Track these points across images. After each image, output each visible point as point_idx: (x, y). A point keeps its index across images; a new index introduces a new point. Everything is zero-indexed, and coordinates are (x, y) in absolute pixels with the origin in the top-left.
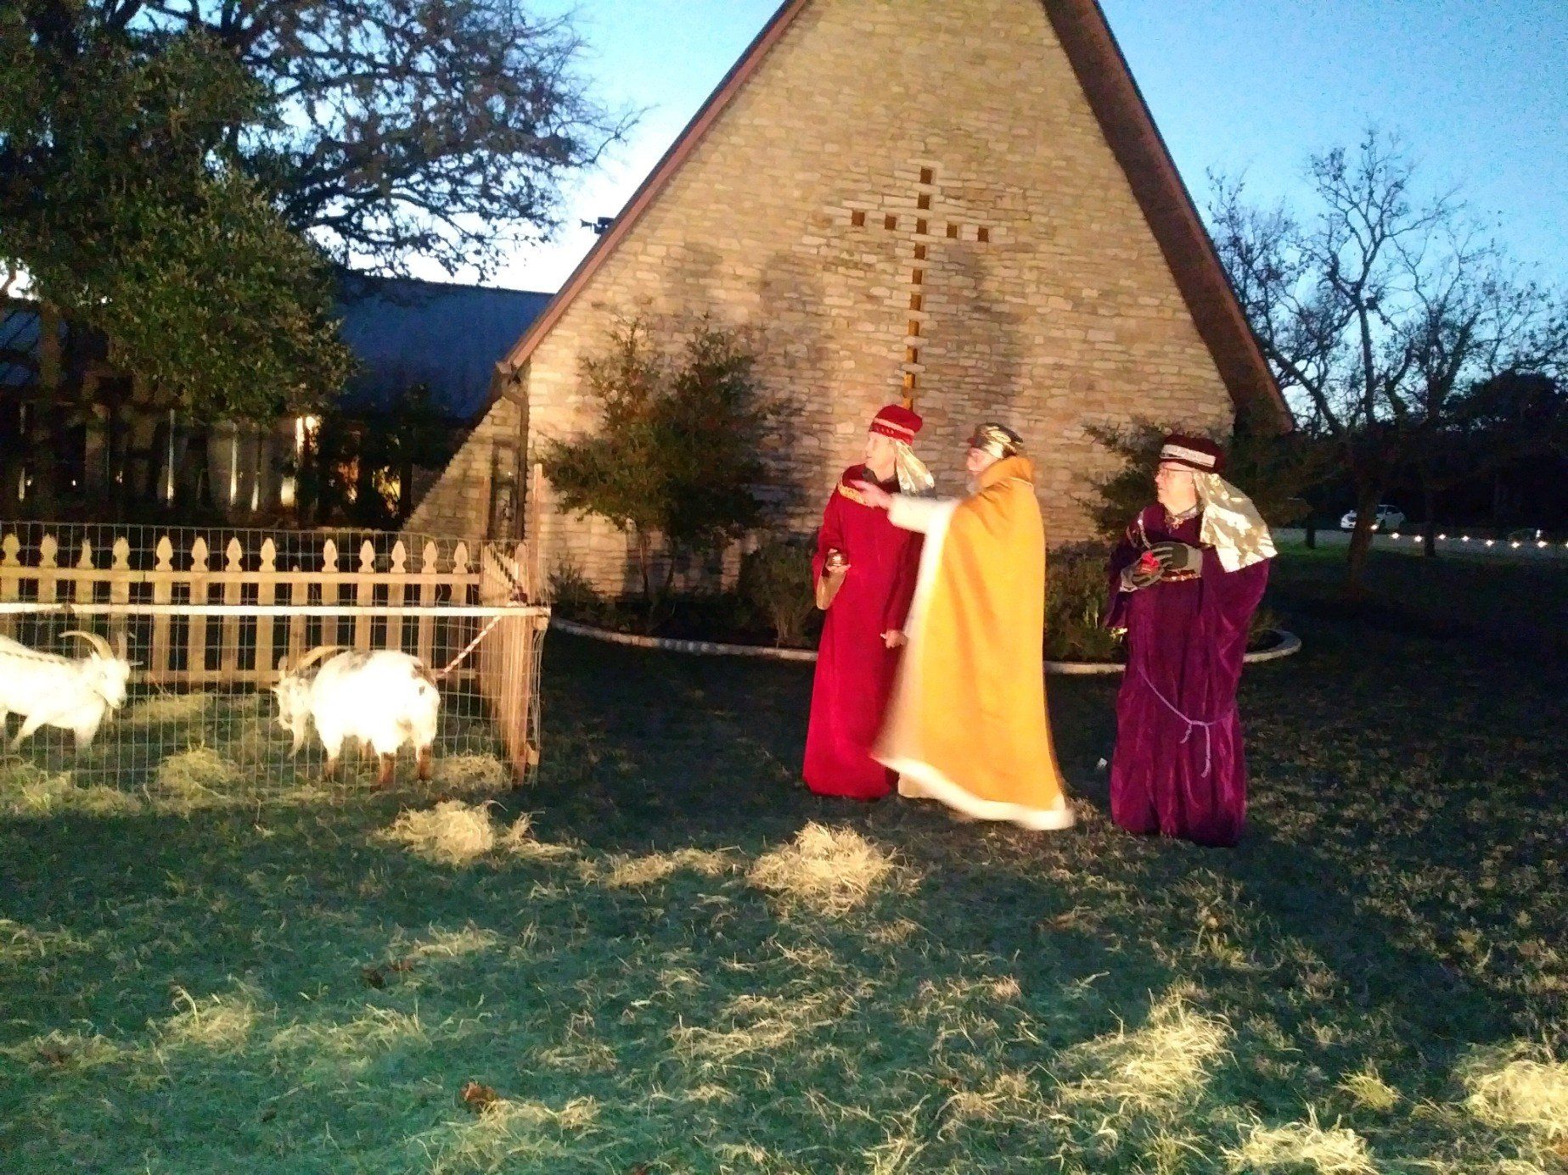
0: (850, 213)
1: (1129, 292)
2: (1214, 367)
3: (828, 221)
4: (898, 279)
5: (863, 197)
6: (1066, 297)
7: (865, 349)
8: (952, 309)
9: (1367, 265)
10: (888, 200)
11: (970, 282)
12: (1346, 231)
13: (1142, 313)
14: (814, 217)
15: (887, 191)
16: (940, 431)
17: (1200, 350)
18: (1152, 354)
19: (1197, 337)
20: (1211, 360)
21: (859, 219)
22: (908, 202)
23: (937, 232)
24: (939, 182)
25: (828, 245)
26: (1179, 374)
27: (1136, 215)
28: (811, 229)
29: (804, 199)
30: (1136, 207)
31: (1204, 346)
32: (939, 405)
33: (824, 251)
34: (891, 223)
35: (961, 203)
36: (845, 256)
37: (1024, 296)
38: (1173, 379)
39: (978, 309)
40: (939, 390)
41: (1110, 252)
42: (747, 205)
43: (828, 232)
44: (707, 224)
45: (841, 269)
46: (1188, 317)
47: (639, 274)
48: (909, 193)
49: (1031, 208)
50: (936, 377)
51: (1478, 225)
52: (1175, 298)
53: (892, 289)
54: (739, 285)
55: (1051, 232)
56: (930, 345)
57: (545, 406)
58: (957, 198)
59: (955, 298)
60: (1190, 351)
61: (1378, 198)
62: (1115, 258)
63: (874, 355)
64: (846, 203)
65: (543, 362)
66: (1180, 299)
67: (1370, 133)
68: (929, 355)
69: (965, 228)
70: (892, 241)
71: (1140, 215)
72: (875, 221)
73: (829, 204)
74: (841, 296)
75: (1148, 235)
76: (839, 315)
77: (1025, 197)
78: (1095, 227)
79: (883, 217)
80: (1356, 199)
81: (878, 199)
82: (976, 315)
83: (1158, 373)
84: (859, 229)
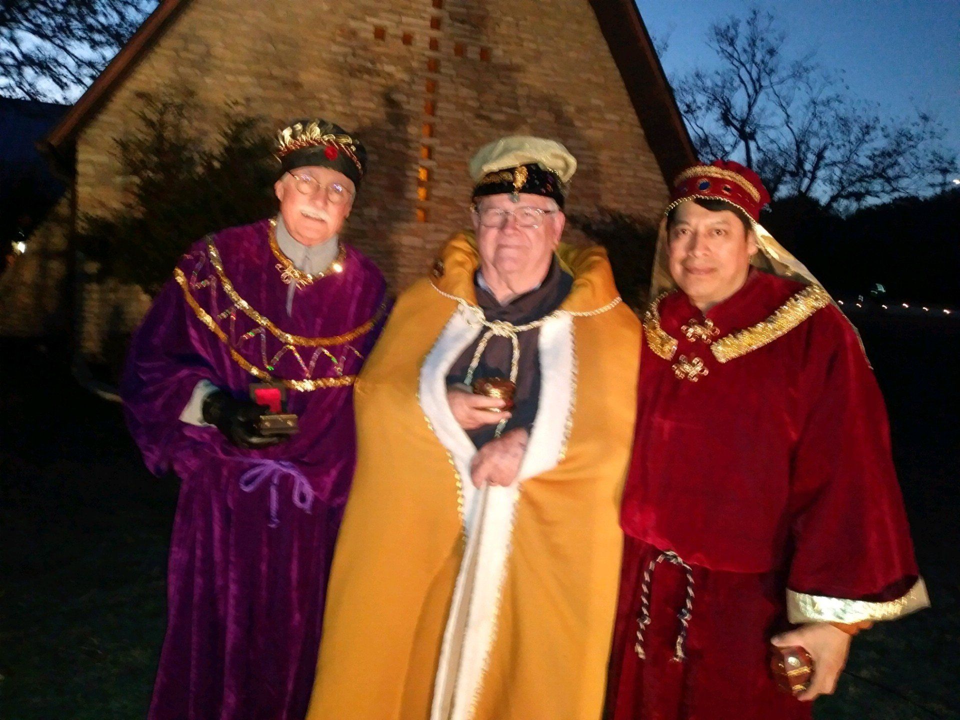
0: (372, 28)
1: (598, 109)
2: (660, 172)
3: (353, 33)
4: (415, 87)
5: (383, 15)
6: (550, 110)
7: (387, 145)
8: (459, 115)
9: (750, 106)
10: (404, 19)
11: (474, 94)
12: (737, 82)
13: (608, 127)
14: (342, 30)
15: (404, 11)
16: (450, 216)
17: (649, 158)
18: (613, 159)
19: (647, 147)
20: (656, 166)
21: (380, 33)
22: (421, 22)
23: (447, 48)
24: (447, 7)
25: (354, 55)
26: (635, 176)
27: (604, 48)
28: (339, 39)
29: (332, 12)
30: (603, 41)
31: (652, 155)
32: (448, 194)
33: (350, 59)
34: (407, 39)
35: (467, 27)
36: (369, 65)
37: (517, 107)
38: (630, 180)
39: (480, 116)
40: (449, 182)
41: (584, 76)
42: (281, 14)
43: (354, 43)
44: (244, 28)
45: (366, 77)
46: (641, 132)
47: (181, 69)
48: (423, 15)
49: (524, 36)
50: (446, 171)
51: (828, 81)
52: (631, 116)
53: (408, 95)
54: (274, 83)
55: (538, 56)
56: (442, 145)
57: (91, 185)
58: (463, 22)
59: (462, 106)
60: (642, 158)
61: (758, 59)
62: (589, 81)
63: (393, 151)
64: (368, 19)
65: (88, 143)
66: (636, 117)
67: (755, 13)
68: (441, 153)
69: (470, 48)
70: (408, 55)
71: (606, 48)
72: (396, 36)
73: (354, 18)
74: (364, 100)
75: (611, 64)
76: (364, 116)
77: (517, 25)
78: (572, 54)
79: (400, 33)
80: (743, 59)
81: (395, 18)
82: (478, 122)
83: (620, 175)
84: (381, 42)
